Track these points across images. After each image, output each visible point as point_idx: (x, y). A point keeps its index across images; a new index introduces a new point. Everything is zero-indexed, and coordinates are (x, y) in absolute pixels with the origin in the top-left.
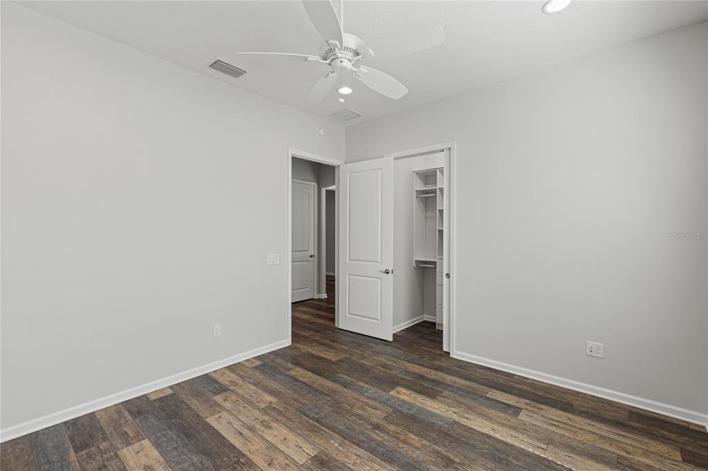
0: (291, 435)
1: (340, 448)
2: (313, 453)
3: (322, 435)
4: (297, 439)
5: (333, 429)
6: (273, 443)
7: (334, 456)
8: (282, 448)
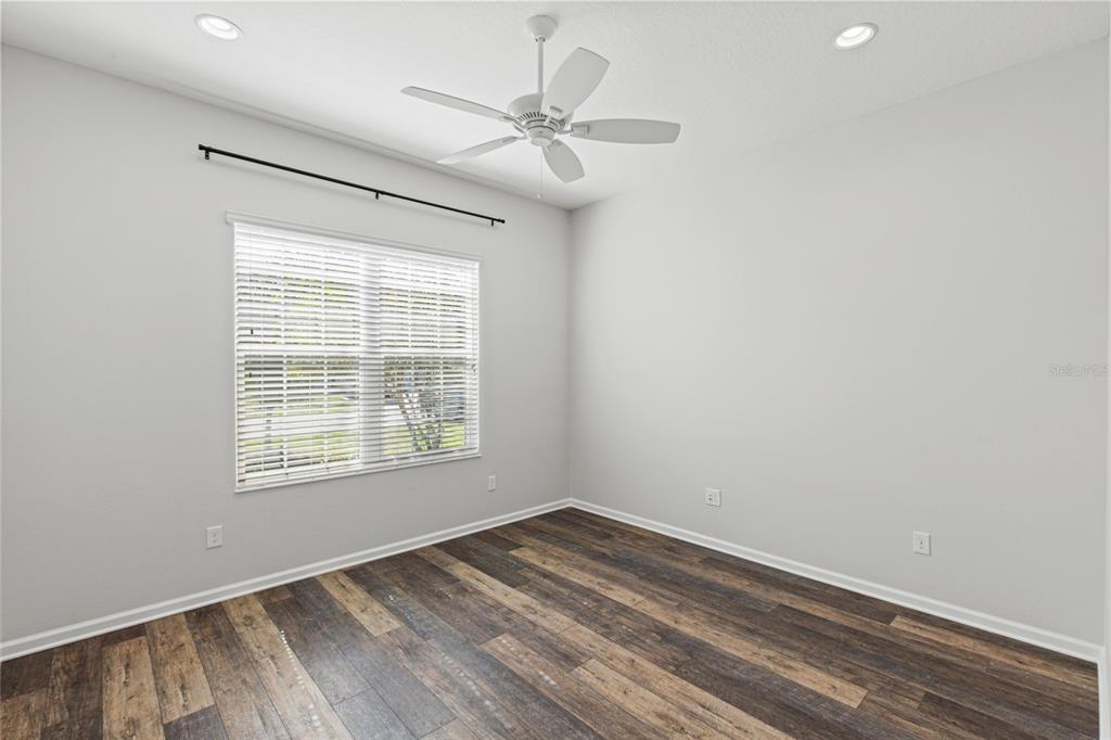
0: (618, 698)
1: (541, 673)
2: (580, 670)
3: (567, 695)
4: (607, 691)
5: (550, 705)
6: (642, 689)
7: (550, 664)
8: (625, 680)
